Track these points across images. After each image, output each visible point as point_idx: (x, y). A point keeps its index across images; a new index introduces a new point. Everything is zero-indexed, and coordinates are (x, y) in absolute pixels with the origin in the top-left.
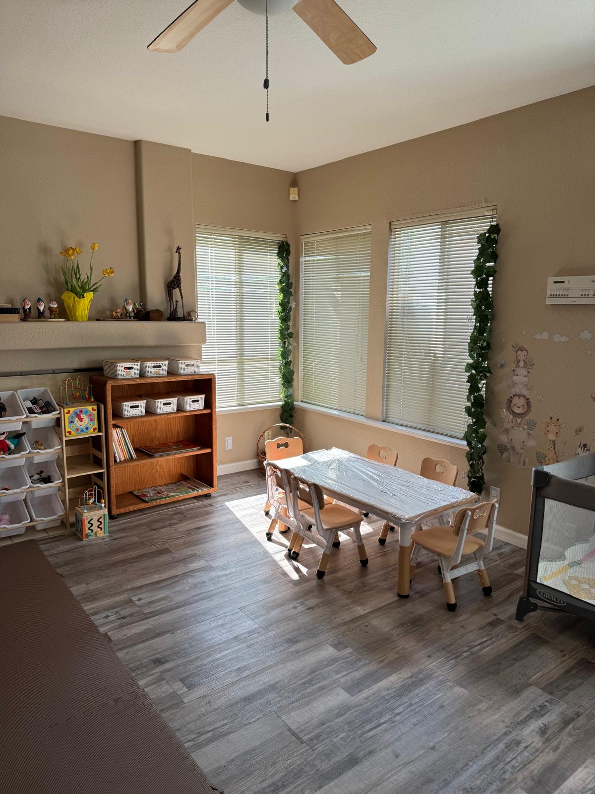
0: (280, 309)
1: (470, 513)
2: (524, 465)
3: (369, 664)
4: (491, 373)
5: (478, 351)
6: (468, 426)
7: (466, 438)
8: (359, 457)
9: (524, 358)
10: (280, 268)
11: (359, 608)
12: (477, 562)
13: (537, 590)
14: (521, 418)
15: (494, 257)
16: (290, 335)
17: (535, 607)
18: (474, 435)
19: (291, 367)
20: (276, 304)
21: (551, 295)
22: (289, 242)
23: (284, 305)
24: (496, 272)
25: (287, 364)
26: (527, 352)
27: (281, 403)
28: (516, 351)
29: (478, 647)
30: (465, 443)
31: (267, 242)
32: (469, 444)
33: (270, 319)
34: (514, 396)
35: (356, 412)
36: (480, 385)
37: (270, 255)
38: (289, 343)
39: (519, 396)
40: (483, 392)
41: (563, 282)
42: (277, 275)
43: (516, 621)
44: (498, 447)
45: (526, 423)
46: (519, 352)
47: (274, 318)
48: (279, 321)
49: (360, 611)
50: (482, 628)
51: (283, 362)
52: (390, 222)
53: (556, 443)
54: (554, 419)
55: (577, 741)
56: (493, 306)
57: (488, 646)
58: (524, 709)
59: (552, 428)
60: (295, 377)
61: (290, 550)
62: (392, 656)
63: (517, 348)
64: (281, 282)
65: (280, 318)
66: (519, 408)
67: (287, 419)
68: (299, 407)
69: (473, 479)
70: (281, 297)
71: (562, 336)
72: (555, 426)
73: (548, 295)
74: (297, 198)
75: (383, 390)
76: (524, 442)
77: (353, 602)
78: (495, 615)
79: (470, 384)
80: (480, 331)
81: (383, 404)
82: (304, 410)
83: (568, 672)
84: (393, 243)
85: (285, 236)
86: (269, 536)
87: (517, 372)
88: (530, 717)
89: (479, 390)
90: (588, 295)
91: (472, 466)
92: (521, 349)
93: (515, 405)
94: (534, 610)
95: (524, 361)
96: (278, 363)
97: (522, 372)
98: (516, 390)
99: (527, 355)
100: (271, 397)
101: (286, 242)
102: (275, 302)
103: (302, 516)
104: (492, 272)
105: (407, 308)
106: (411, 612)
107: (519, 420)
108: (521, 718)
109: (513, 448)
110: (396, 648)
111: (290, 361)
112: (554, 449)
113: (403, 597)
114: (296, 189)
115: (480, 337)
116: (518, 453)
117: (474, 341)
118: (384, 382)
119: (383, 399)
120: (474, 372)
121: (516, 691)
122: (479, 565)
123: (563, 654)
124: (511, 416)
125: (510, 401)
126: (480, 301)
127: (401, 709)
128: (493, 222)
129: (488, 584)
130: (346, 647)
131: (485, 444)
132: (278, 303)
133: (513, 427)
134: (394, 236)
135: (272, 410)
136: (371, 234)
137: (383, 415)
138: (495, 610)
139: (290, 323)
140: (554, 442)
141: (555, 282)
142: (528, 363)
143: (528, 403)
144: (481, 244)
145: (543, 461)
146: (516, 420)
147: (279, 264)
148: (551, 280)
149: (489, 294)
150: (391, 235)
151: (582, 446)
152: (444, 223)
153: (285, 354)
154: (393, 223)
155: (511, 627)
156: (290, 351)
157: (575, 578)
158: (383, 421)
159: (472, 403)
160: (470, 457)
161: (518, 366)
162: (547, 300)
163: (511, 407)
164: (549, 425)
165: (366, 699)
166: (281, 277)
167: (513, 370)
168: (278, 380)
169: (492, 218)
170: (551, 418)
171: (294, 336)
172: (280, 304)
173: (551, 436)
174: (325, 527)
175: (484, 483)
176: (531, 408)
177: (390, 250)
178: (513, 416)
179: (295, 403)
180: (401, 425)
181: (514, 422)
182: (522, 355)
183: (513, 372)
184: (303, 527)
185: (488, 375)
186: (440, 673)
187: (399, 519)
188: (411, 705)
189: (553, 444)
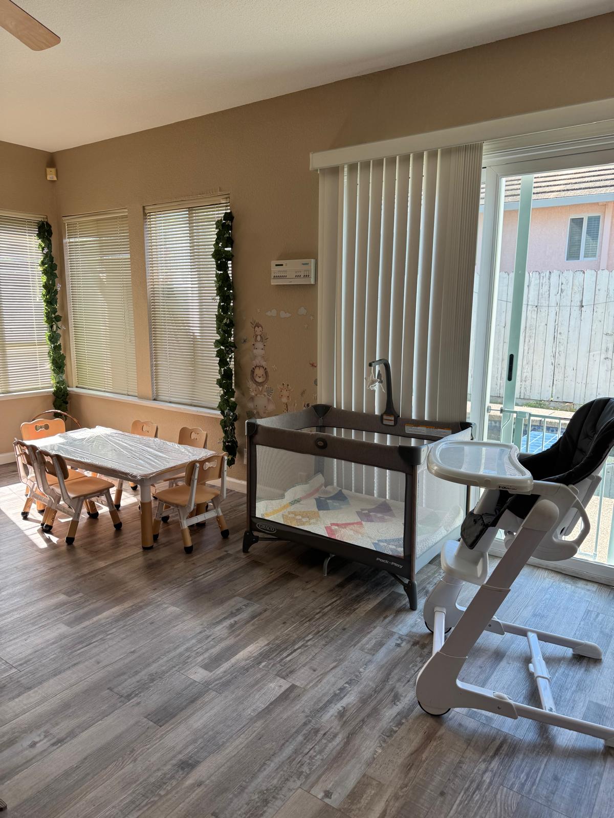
0: (44, 291)
1: (198, 465)
3: (96, 602)
4: (236, 348)
5: (225, 328)
6: (221, 396)
7: (221, 408)
8: (121, 432)
9: (260, 333)
10: (41, 249)
11: (101, 562)
12: (215, 510)
13: (256, 524)
14: (262, 386)
15: (230, 242)
16: (58, 319)
17: (257, 539)
18: (226, 404)
19: (62, 352)
20: (39, 287)
21: (274, 277)
22: (50, 222)
23: (50, 289)
24: (233, 256)
25: (57, 349)
26: (262, 328)
27: (53, 389)
28: (254, 327)
29: (202, 576)
30: (219, 412)
31: (25, 221)
32: (223, 413)
33: (34, 302)
34: (255, 367)
35: (129, 393)
36: (228, 360)
37: (29, 236)
38: (57, 327)
39: (259, 367)
40: (232, 365)
41: (282, 265)
42: (39, 257)
43: (243, 553)
44: (247, 414)
45: (266, 390)
46: (257, 328)
47: (38, 301)
48: (43, 303)
49: (102, 564)
50: (211, 562)
51: (51, 346)
52: (144, 207)
53: (288, 405)
54: (285, 385)
55: (257, 628)
56: (233, 288)
57: (210, 575)
58: (223, 613)
59: (285, 393)
60: (67, 361)
61: (42, 525)
62: (121, 593)
63: (255, 325)
64: (43, 263)
65: (45, 301)
66: (260, 377)
67: (61, 406)
68: (74, 393)
69: (227, 444)
70: (44, 279)
71: (286, 313)
72: (287, 390)
73: (272, 277)
74: (55, 179)
75: (152, 370)
76: (265, 407)
77: (96, 559)
78: (226, 551)
79: (219, 359)
80: (224, 308)
81: (152, 383)
82: (79, 396)
83: (270, 583)
84: (149, 226)
85: (45, 217)
86: (25, 515)
87: (256, 346)
88: (225, 618)
89: (227, 364)
90: (300, 276)
91: (225, 432)
92: (258, 325)
93: (257, 375)
94: (256, 541)
95: (260, 336)
96: (47, 347)
97: (259, 345)
98: (257, 361)
99: (263, 330)
100: (41, 384)
101: (47, 223)
102: (39, 284)
103: (53, 489)
104: (230, 256)
105: (167, 290)
106: (151, 559)
107: (261, 388)
108: (217, 620)
109: (258, 413)
110: (126, 587)
111: (60, 345)
113: (146, 549)
114: (53, 170)
115: (225, 315)
117: (219, 318)
118: (151, 361)
119: (152, 378)
120: (222, 347)
121: (222, 602)
122: (217, 512)
123: (272, 571)
124: (255, 386)
125: (253, 372)
126: (222, 282)
127: (114, 630)
128: (227, 210)
129: (225, 527)
130: (79, 593)
131: (237, 412)
132: (42, 285)
134: (149, 220)
135: (44, 397)
136: (127, 217)
137: (153, 394)
138: (227, 548)
139: (57, 306)
140: (286, 404)
141: (277, 265)
142: (263, 337)
143: (266, 373)
144: (219, 229)
147: (40, 245)
148: (274, 263)
149: (229, 277)
150: (146, 219)
152: (190, 209)
153: (53, 338)
154: (146, 208)
155: (237, 558)
156: (59, 335)
157: (292, 513)
158: (154, 400)
159: (222, 376)
160: (224, 424)
161: (256, 340)
162: (272, 280)
163: (254, 377)
164: (282, 391)
165: (84, 628)
166: (44, 259)
167: (253, 344)
168: (48, 366)
169: (227, 206)
170: (283, 384)
171: (62, 319)
172: (44, 286)
173: (284, 400)
174: (72, 495)
175: (237, 447)
176: (268, 376)
177: (146, 233)
178: (256, 385)
179: (68, 389)
180: (170, 402)
181: (257, 389)
182: (258, 330)
183: (253, 346)
184: (54, 500)
185: (233, 349)
186: (159, 600)
187: (135, 477)
188: (125, 626)
189: (286, 406)
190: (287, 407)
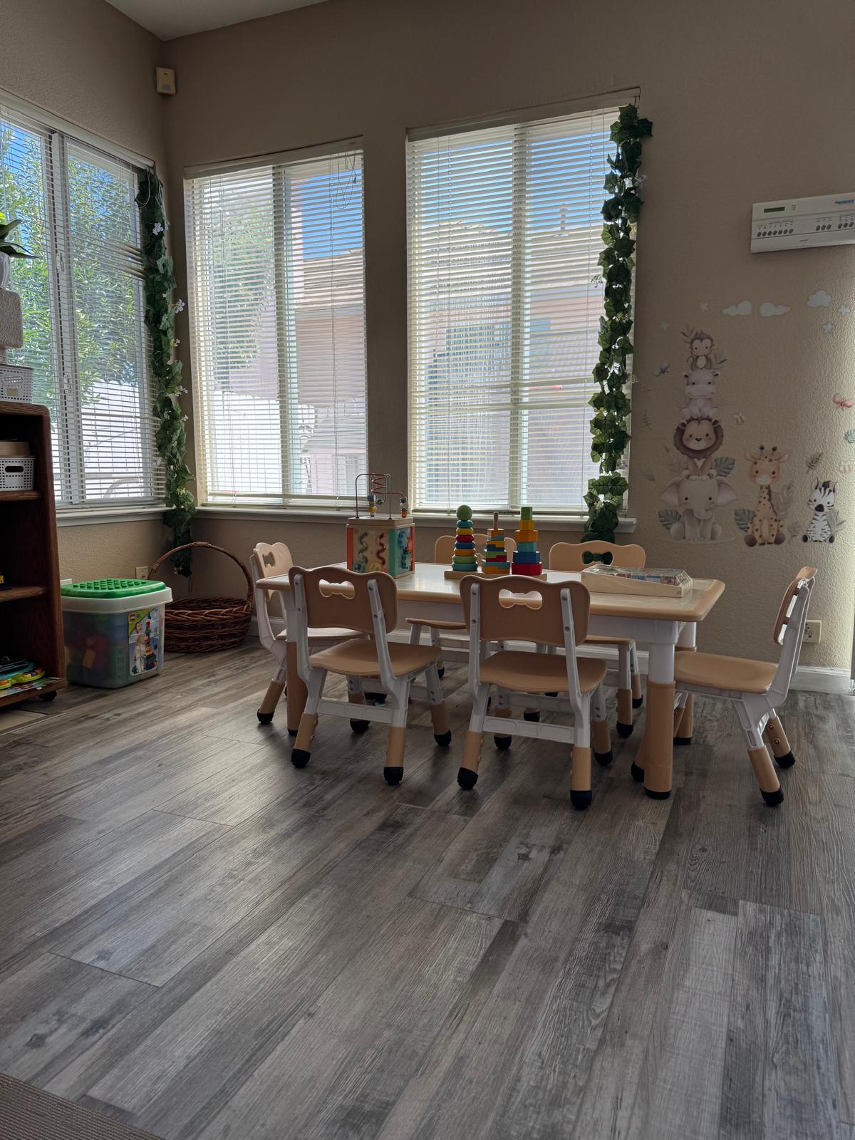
2: (713, 538)
9: (707, 352)
21: (761, 235)
26: (711, 340)
28: (689, 340)
34: (689, 421)
39: (699, 420)
41: (783, 209)
44: (661, 516)
45: (714, 466)
46: (697, 343)
53: (771, 488)
54: (768, 448)
59: (765, 465)
63: (693, 336)
71: (776, 306)
72: (771, 460)
73: (754, 235)
74: (172, 91)
76: (710, 499)
79: (594, 411)
85: (151, 165)
87: (693, 379)
90: (830, 226)
92: (700, 337)
93: (691, 436)
95: (706, 356)
97: (704, 376)
98: (694, 410)
99: (712, 345)
107: (700, 463)
109: (690, 512)
112: (770, 500)
114: (170, 72)
116: (699, 521)
125: (680, 431)
133: (688, 477)
140: (768, 488)
141: (767, 211)
142: (713, 359)
145: (749, 525)
146: (695, 464)
148: (758, 208)
151: (820, 485)
161: (694, 366)
162: (754, 242)
163: (685, 443)
164: (759, 462)
167: (686, 376)
170: (762, 448)
173: (764, 480)
176: (722, 436)
183: (686, 380)
189: (766, 491)
190: (769, 493)
